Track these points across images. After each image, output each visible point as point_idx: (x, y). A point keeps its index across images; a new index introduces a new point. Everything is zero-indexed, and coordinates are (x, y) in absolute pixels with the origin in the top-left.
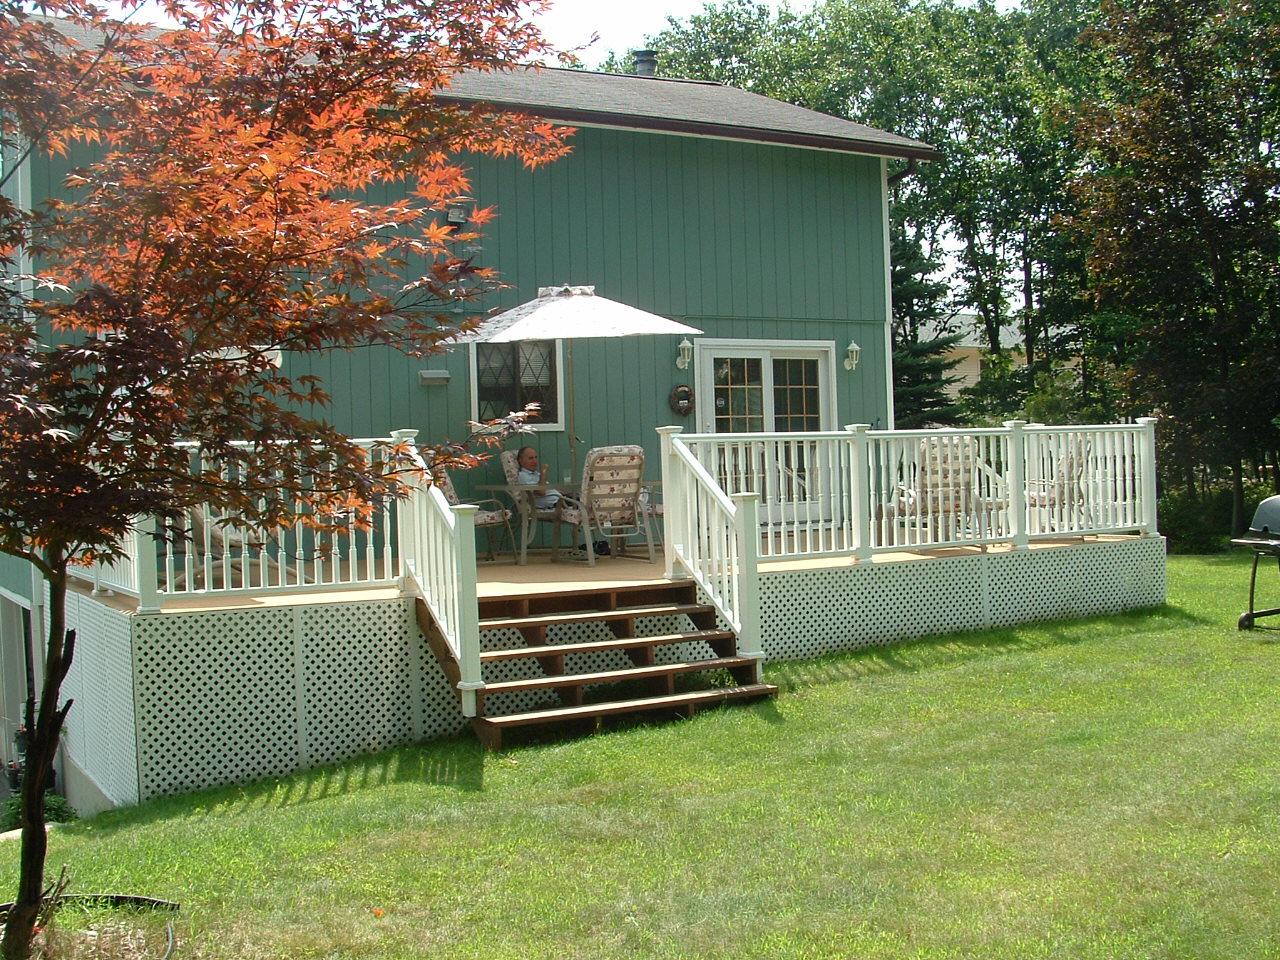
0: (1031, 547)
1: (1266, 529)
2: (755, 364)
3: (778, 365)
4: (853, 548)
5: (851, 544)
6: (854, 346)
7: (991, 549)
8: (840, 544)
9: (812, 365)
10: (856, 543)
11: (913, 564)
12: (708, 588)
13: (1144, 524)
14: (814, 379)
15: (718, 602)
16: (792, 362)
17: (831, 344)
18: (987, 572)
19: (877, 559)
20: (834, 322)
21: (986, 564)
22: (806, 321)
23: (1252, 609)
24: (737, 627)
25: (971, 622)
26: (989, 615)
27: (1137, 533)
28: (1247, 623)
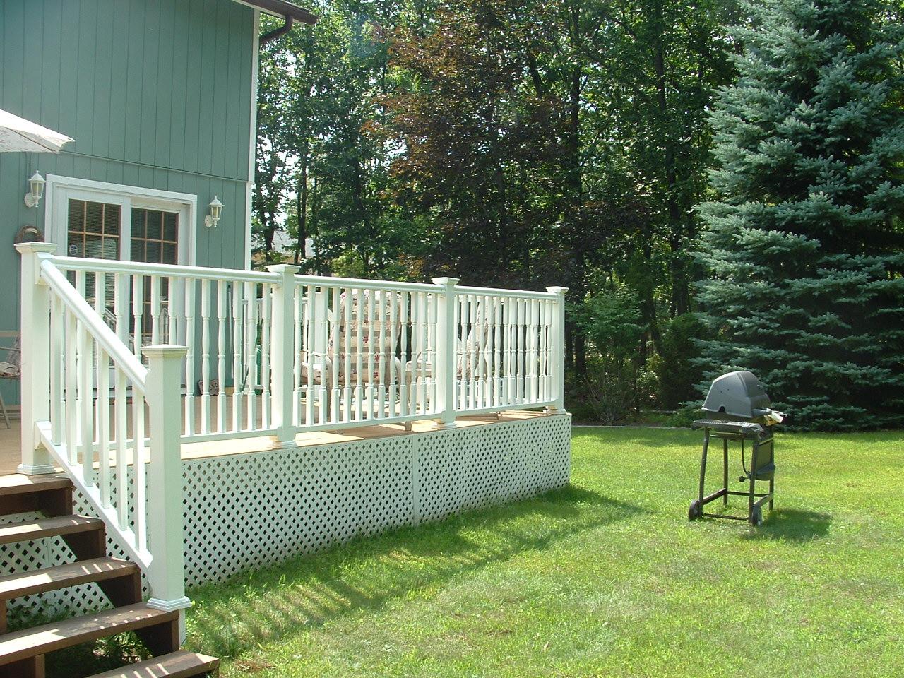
0: (461, 424)
1: (722, 410)
2: (114, 211)
3: (138, 215)
4: (274, 427)
5: (270, 421)
6: (217, 203)
7: (415, 428)
8: (259, 421)
9: (172, 218)
10: (278, 421)
11: (342, 447)
12: (94, 493)
13: (553, 400)
14: (173, 234)
15: (111, 515)
16: (151, 212)
17: (193, 198)
18: (417, 456)
19: (303, 440)
20: (197, 175)
21: (417, 445)
22: (168, 170)
23: (702, 495)
24: (145, 558)
25: (401, 516)
26: (418, 506)
27: (541, 409)
28: (696, 513)
